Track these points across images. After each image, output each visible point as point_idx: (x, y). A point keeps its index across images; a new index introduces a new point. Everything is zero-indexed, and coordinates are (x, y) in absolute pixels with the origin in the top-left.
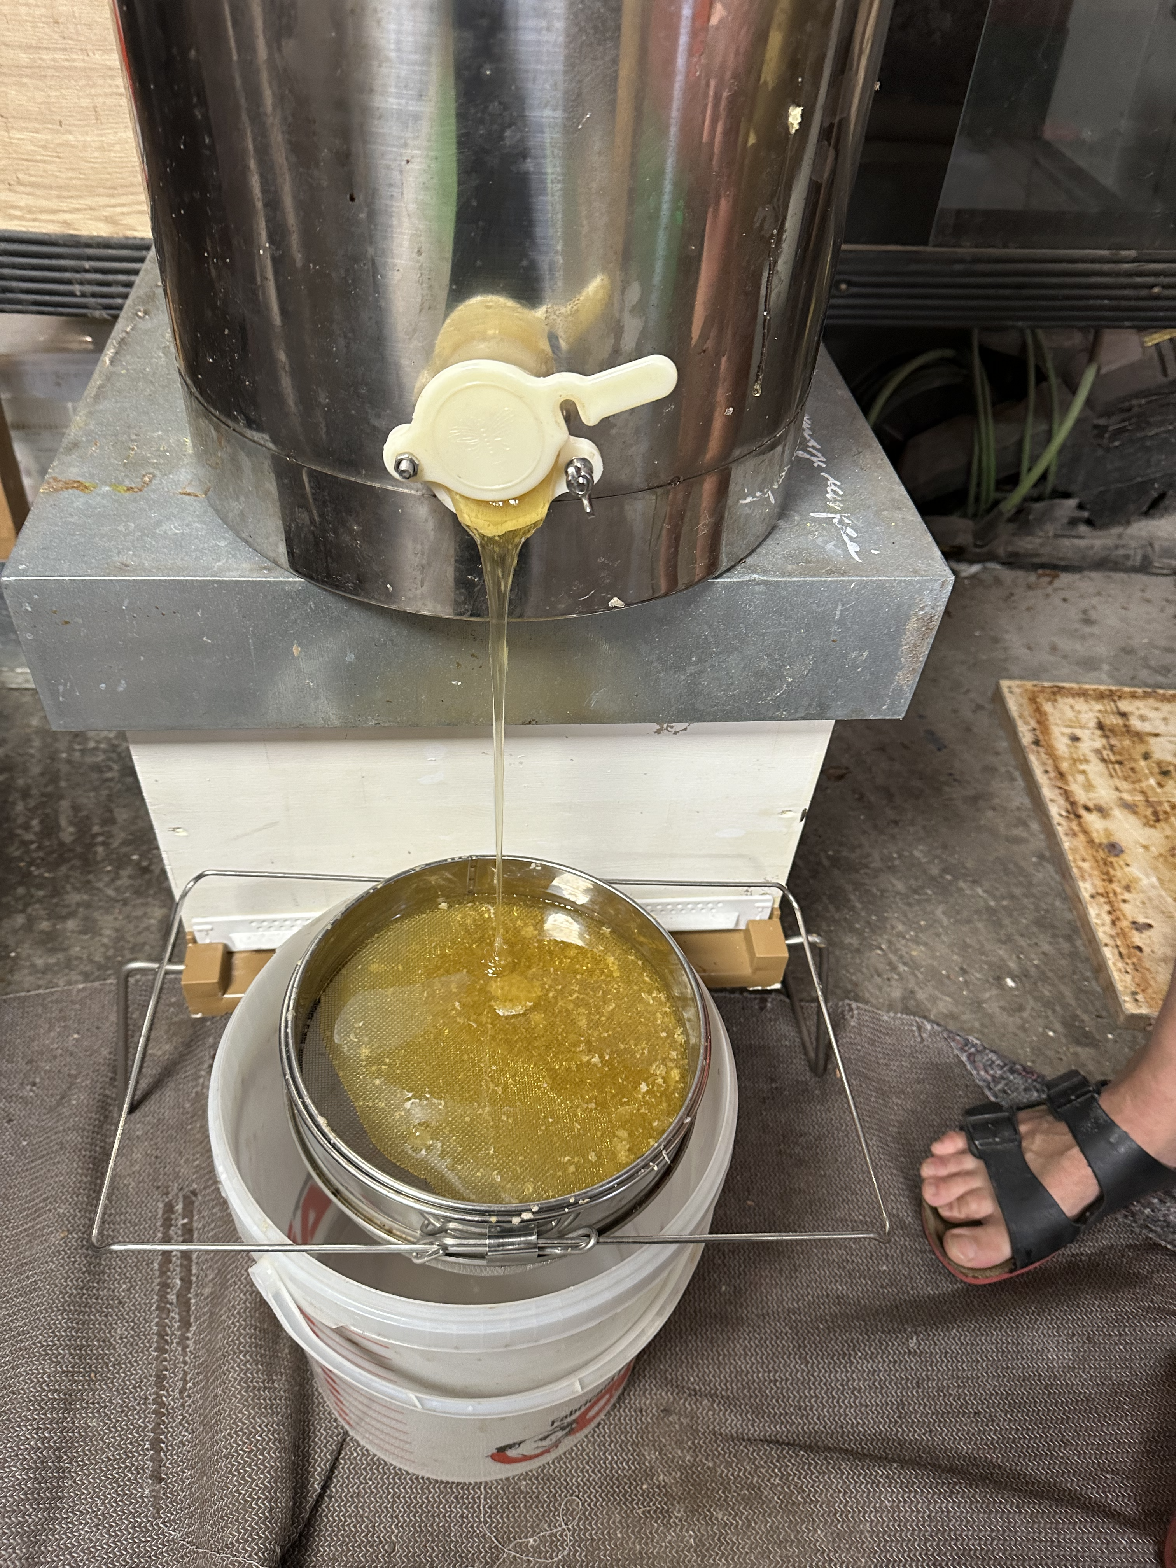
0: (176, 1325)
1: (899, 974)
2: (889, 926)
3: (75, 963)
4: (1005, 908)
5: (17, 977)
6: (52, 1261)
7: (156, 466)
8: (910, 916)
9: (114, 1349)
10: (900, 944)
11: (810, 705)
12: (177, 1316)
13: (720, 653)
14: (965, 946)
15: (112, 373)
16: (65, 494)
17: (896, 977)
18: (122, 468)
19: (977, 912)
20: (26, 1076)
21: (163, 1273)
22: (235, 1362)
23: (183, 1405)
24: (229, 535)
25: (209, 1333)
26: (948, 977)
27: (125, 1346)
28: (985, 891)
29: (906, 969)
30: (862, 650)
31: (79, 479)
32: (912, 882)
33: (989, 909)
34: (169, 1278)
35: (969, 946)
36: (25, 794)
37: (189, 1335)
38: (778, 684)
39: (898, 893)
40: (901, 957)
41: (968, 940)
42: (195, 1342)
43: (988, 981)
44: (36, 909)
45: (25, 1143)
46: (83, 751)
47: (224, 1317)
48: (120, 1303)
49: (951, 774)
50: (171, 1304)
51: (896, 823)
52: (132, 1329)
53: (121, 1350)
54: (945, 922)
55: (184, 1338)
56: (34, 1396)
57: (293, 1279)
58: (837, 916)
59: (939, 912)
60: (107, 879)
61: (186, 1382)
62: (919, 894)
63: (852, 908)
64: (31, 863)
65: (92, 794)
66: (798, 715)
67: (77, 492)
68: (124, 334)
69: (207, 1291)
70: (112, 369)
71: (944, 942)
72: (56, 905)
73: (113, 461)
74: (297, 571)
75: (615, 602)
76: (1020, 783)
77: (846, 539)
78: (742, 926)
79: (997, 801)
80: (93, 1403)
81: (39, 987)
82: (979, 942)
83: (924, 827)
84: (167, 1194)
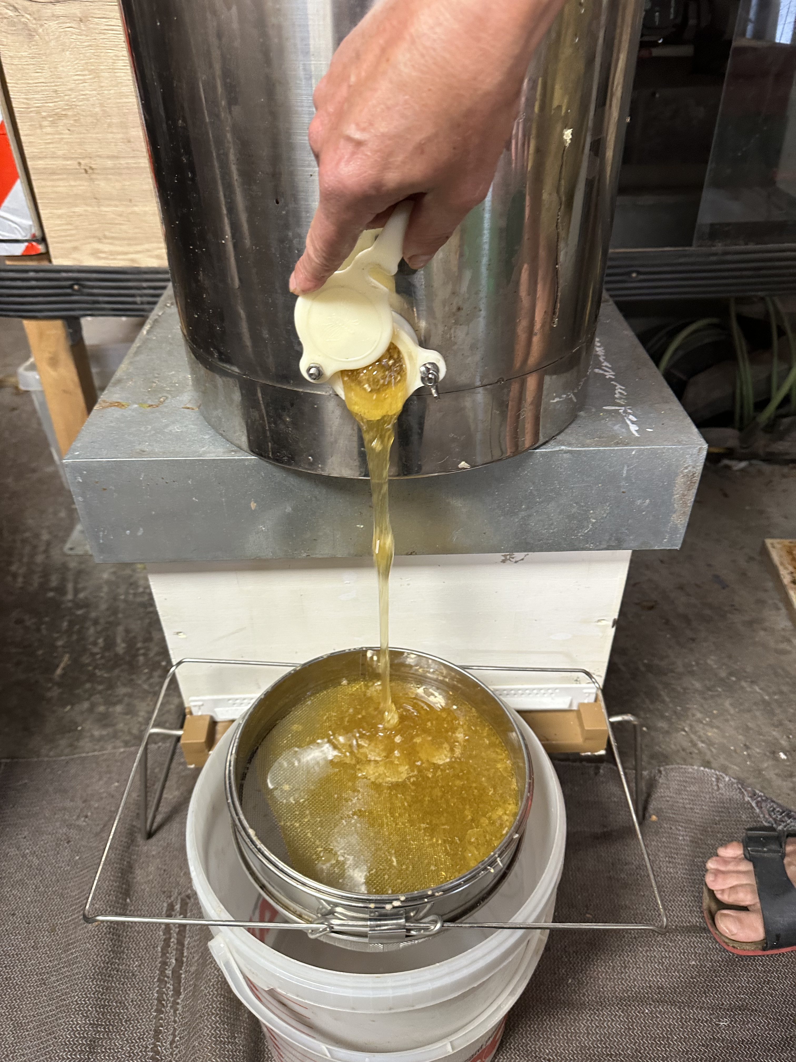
0: (171, 993)
1: (698, 749)
2: (690, 714)
3: (120, 734)
4: (776, 701)
5: (81, 743)
6: (89, 942)
7: (168, 392)
8: (706, 706)
9: (127, 1009)
10: (699, 727)
11: (610, 539)
12: (171, 987)
13: (542, 502)
14: (748, 729)
15: (147, 339)
16: (110, 409)
17: (696, 751)
18: (147, 394)
19: (755, 704)
20: (82, 810)
21: (164, 954)
22: (209, 1021)
23: (171, 1054)
24: (212, 432)
25: (192, 1000)
26: (735, 751)
27: (135, 1007)
28: (761, 689)
29: (703, 745)
30: (645, 499)
31: (119, 401)
32: (707, 682)
33: (764, 701)
34: (168, 958)
35: (750, 729)
36: (96, 622)
37: (179, 1001)
38: (585, 523)
39: (696, 690)
40: (700, 737)
41: (749, 724)
42: (182, 1007)
43: (765, 755)
44: (97, 698)
45: (77, 858)
46: (135, 594)
47: (202, 988)
48: (133, 975)
49: (733, 606)
50: (168, 977)
51: (693, 640)
52: (140, 995)
53: (132, 1010)
54: (732, 711)
55: (175, 1003)
56: (69, 1041)
57: (238, 951)
58: (651, 707)
59: (727, 704)
60: (144, 678)
61: (175, 1036)
62: (711, 691)
63: (663, 702)
64: (95, 668)
65: (139, 622)
66: (602, 546)
67: (116, 408)
68: (157, 317)
69: (193, 969)
70: (148, 337)
71: (731, 726)
72: (111, 695)
73: (142, 390)
74: (252, 451)
75: (463, 464)
76: (783, 611)
77: (629, 422)
78: (575, 708)
79: (767, 624)
80: (110, 1049)
81: (95, 751)
82: (758, 726)
83: (714, 643)
84: (170, 897)
